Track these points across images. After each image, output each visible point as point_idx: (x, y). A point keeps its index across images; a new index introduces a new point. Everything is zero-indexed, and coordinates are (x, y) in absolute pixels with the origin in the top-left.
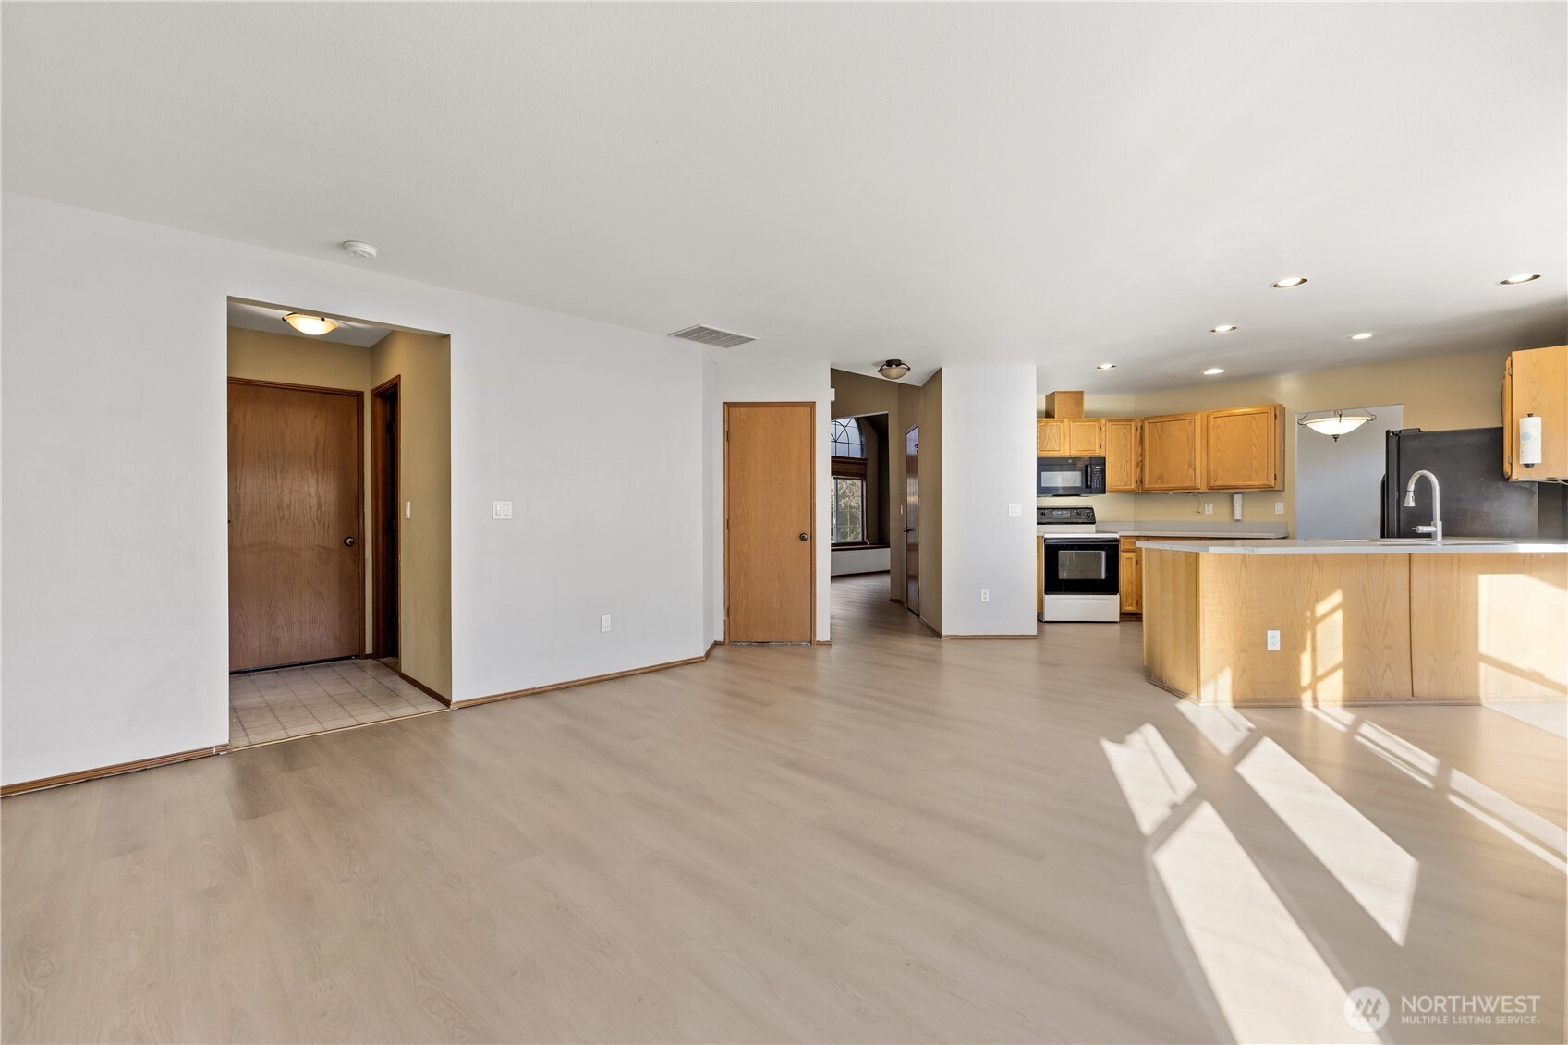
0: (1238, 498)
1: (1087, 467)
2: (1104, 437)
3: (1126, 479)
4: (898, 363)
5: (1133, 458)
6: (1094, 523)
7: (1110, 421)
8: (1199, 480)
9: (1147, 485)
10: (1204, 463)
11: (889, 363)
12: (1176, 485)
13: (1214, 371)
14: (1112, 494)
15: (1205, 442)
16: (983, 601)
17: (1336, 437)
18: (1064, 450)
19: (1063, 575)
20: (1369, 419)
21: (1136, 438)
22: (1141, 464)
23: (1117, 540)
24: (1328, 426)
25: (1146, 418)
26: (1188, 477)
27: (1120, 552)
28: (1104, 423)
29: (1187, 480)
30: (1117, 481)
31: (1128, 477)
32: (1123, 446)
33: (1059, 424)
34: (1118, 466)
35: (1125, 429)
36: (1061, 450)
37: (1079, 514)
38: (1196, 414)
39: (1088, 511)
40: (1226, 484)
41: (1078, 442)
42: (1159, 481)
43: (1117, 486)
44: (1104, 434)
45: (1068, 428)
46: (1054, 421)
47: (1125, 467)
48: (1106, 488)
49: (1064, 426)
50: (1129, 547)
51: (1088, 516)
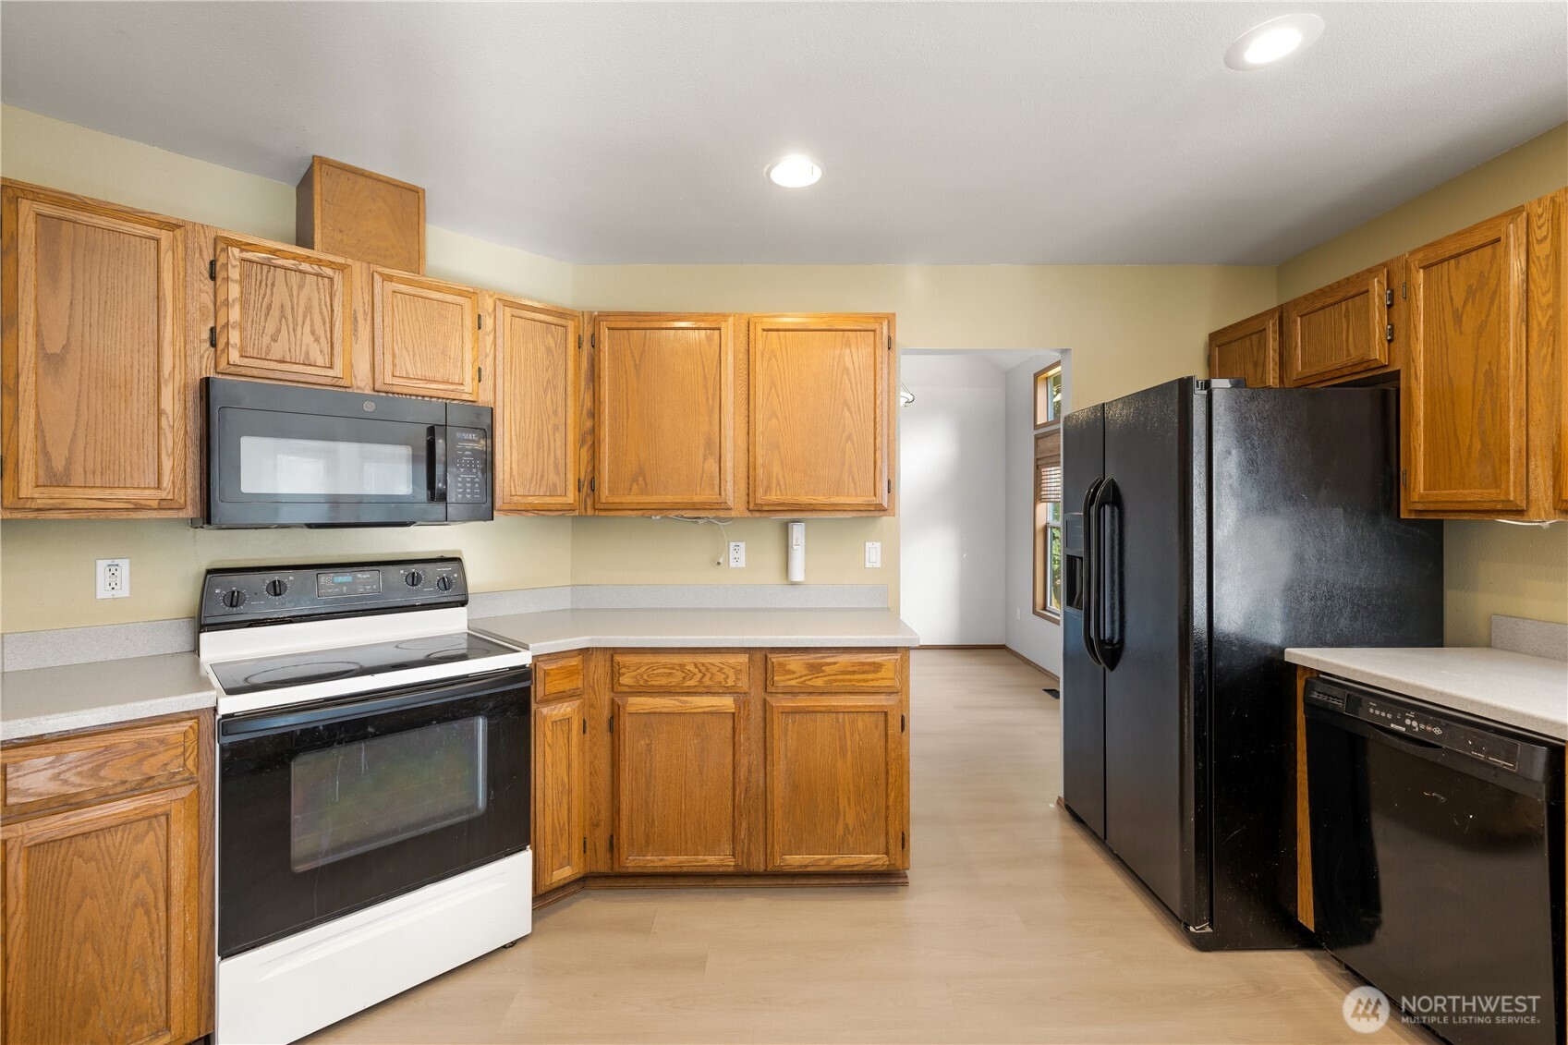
0: (798, 532)
1: (431, 433)
2: (489, 350)
3: (552, 477)
5: (572, 418)
6: (463, 603)
7: (507, 303)
8: (729, 486)
9: (605, 494)
10: (742, 445)
12: (679, 499)
14: (514, 518)
15: (741, 390)
18: (350, 366)
21: (578, 364)
22: (591, 439)
23: (522, 674)
25: (603, 316)
26: (704, 478)
27: (534, 706)
28: (490, 309)
29: (703, 486)
30: (530, 484)
31: (557, 473)
32: (545, 384)
33: (328, 271)
34: (529, 437)
35: (549, 336)
36: (338, 363)
37: (414, 580)
38: (725, 316)
39: (444, 569)
40: (789, 498)
41: (404, 349)
42: (635, 486)
43: (529, 498)
44: (489, 339)
45: (367, 298)
46: (308, 259)
47: (549, 443)
48: (498, 504)
49: (348, 282)
50: (561, 689)
51: (445, 584)
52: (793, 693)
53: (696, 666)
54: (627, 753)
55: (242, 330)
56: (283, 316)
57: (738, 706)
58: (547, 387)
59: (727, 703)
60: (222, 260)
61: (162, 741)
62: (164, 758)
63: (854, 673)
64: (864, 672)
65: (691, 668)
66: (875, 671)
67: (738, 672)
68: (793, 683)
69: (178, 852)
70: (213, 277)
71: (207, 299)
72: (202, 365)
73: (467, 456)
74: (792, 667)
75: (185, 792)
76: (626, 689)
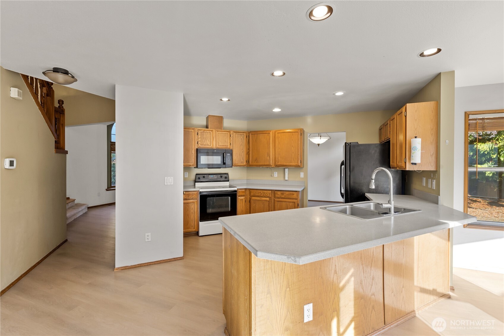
0: (287, 170)
1: (223, 154)
2: (232, 140)
3: (242, 160)
4: (66, 72)
5: (245, 150)
6: (228, 181)
7: (235, 132)
8: (271, 162)
9: (250, 163)
10: (274, 154)
11: (56, 70)
12: (262, 164)
13: (277, 110)
14: (236, 167)
15: (274, 144)
16: (147, 240)
17: (319, 145)
18: (213, 145)
19: (210, 211)
20: (329, 138)
21: (246, 141)
22: (248, 153)
23: (236, 191)
24: (317, 140)
25: (251, 132)
27: (237, 197)
28: (232, 133)
29: (267, 161)
30: (239, 161)
31: (243, 159)
33: (210, 132)
34: (238, 154)
35: (241, 136)
36: (212, 145)
37: (221, 177)
38: (271, 131)
39: (225, 175)
40: (282, 164)
41: (220, 141)
42: (255, 162)
43: (238, 164)
44: (232, 138)
45: (215, 134)
46: (208, 130)
47: (241, 154)
48: (233, 165)
49: (213, 133)
50: (242, 194)
51: (226, 178)
52: (278, 198)
54: (252, 206)
55: (201, 141)
56: (205, 139)
57: (269, 200)
59: (268, 199)
60: (198, 132)
61: (194, 194)
62: (194, 196)
63: (289, 195)
64: (291, 195)
65: (262, 193)
66: (293, 195)
67: (269, 194)
68: (279, 196)
69: (196, 208)
70: (198, 135)
71: (197, 138)
72: (196, 147)
73: (229, 157)
74: (278, 193)
75: (196, 200)
76: (252, 196)
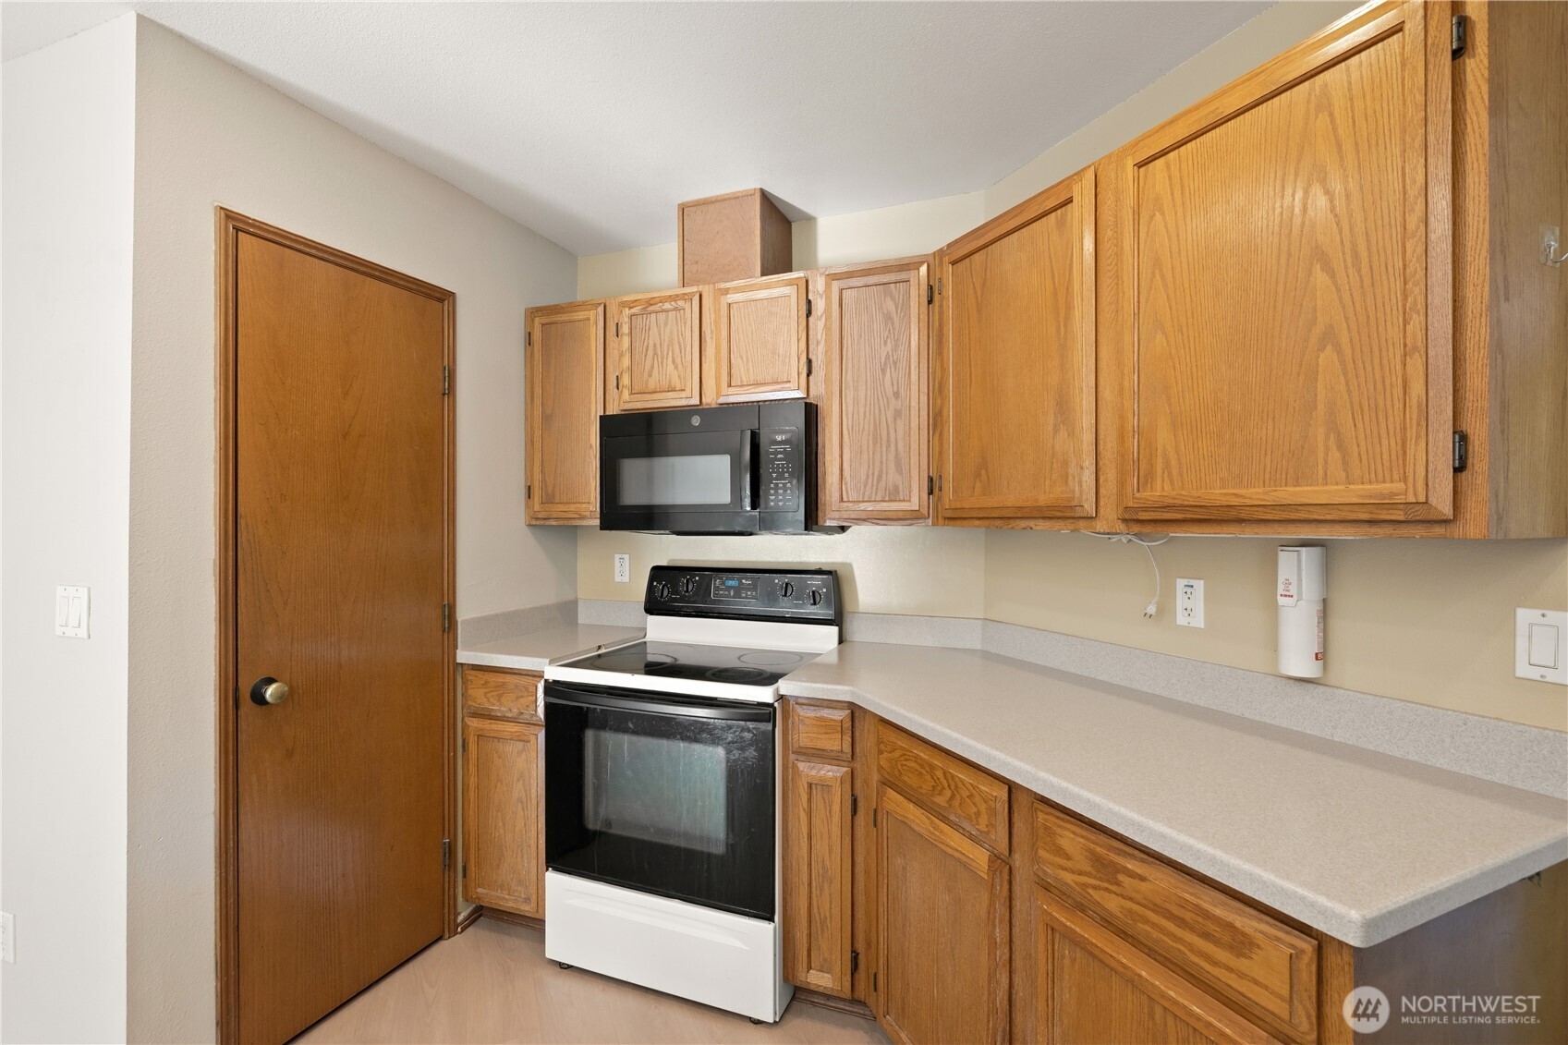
6: (833, 622)
7: (838, 276)
8: (1087, 475)
18: (698, 386)
19: (598, 814)
21: (926, 326)
22: (939, 421)
25: (950, 247)
26: (1055, 465)
28: (820, 288)
29: (1054, 477)
30: (865, 486)
31: (899, 471)
32: (883, 360)
33: (681, 304)
34: (863, 430)
35: (888, 299)
36: (689, 389)
39: (814, 582)
41: (739, 358)
42: (978, 485)
43: (861, 505)
44: (821, 324)
47: (888, 434)
49: (697, 309)
50: (820, 744)
51: (815, 598)
52: (1067, 900)
53: (945, 774)
55: (630, 372)
56: (655, 354)
57: (992, 873)
58: (885, 364)
60: (620, 320)
61: (527, 688)
62: (527, 700)
66: (1237, 951)
67: (991, 811)
68: (1067, 878)
69: (534, 774)
70: (617, 334)
71: (616, 352)
73: (780, 460)
74: (1064, 844)
76: (885, 774)
